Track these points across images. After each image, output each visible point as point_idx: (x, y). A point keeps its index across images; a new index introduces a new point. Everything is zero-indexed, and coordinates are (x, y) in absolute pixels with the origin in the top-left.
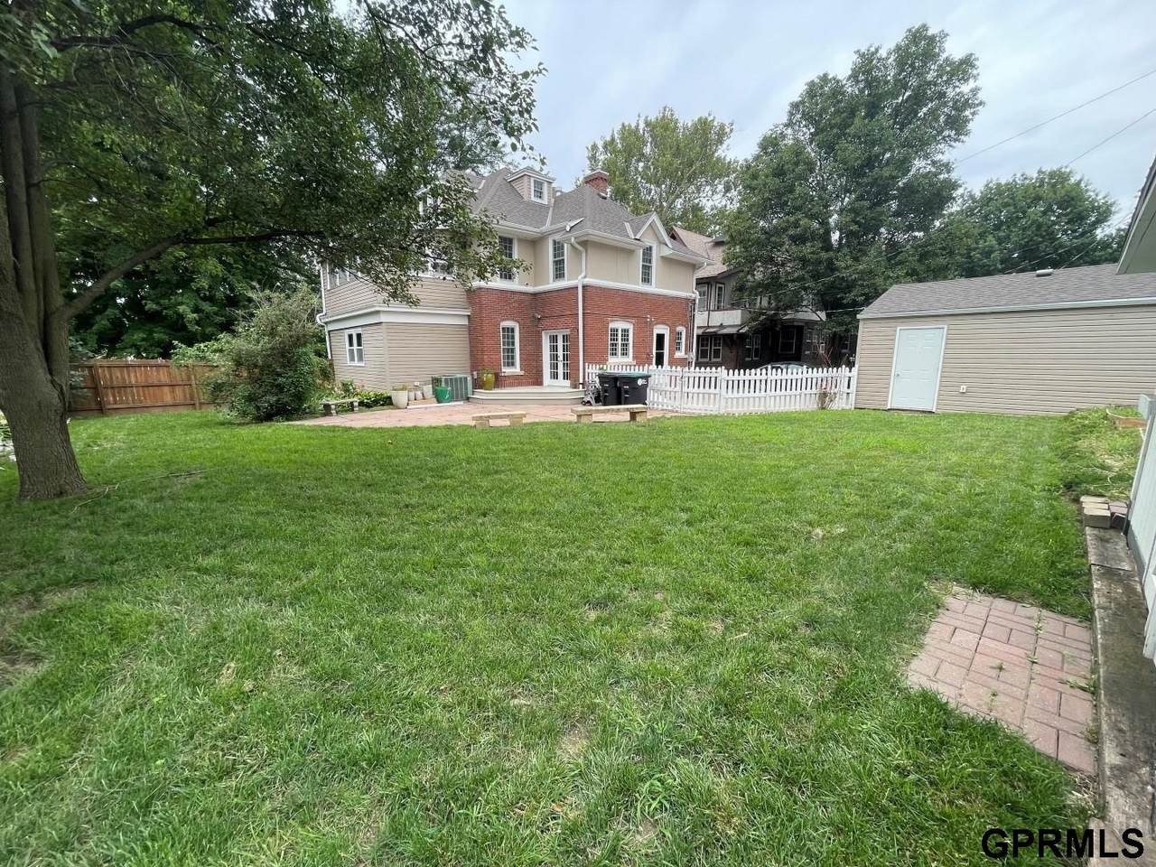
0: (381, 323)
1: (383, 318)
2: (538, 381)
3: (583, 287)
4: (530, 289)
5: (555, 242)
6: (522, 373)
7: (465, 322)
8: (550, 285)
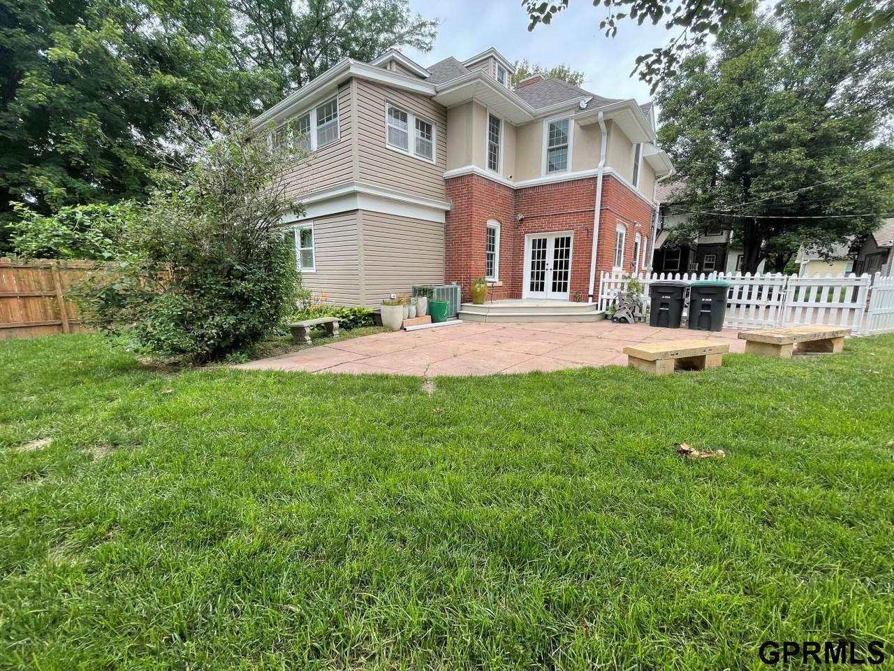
0: (358, 210)
1: (359, 204)
2: (515, 293)
3: (604, 177)
4: (516, 185)
5: (552, 127)
6: (501, 284)
7: (441, 219)
8: (541, 179)
